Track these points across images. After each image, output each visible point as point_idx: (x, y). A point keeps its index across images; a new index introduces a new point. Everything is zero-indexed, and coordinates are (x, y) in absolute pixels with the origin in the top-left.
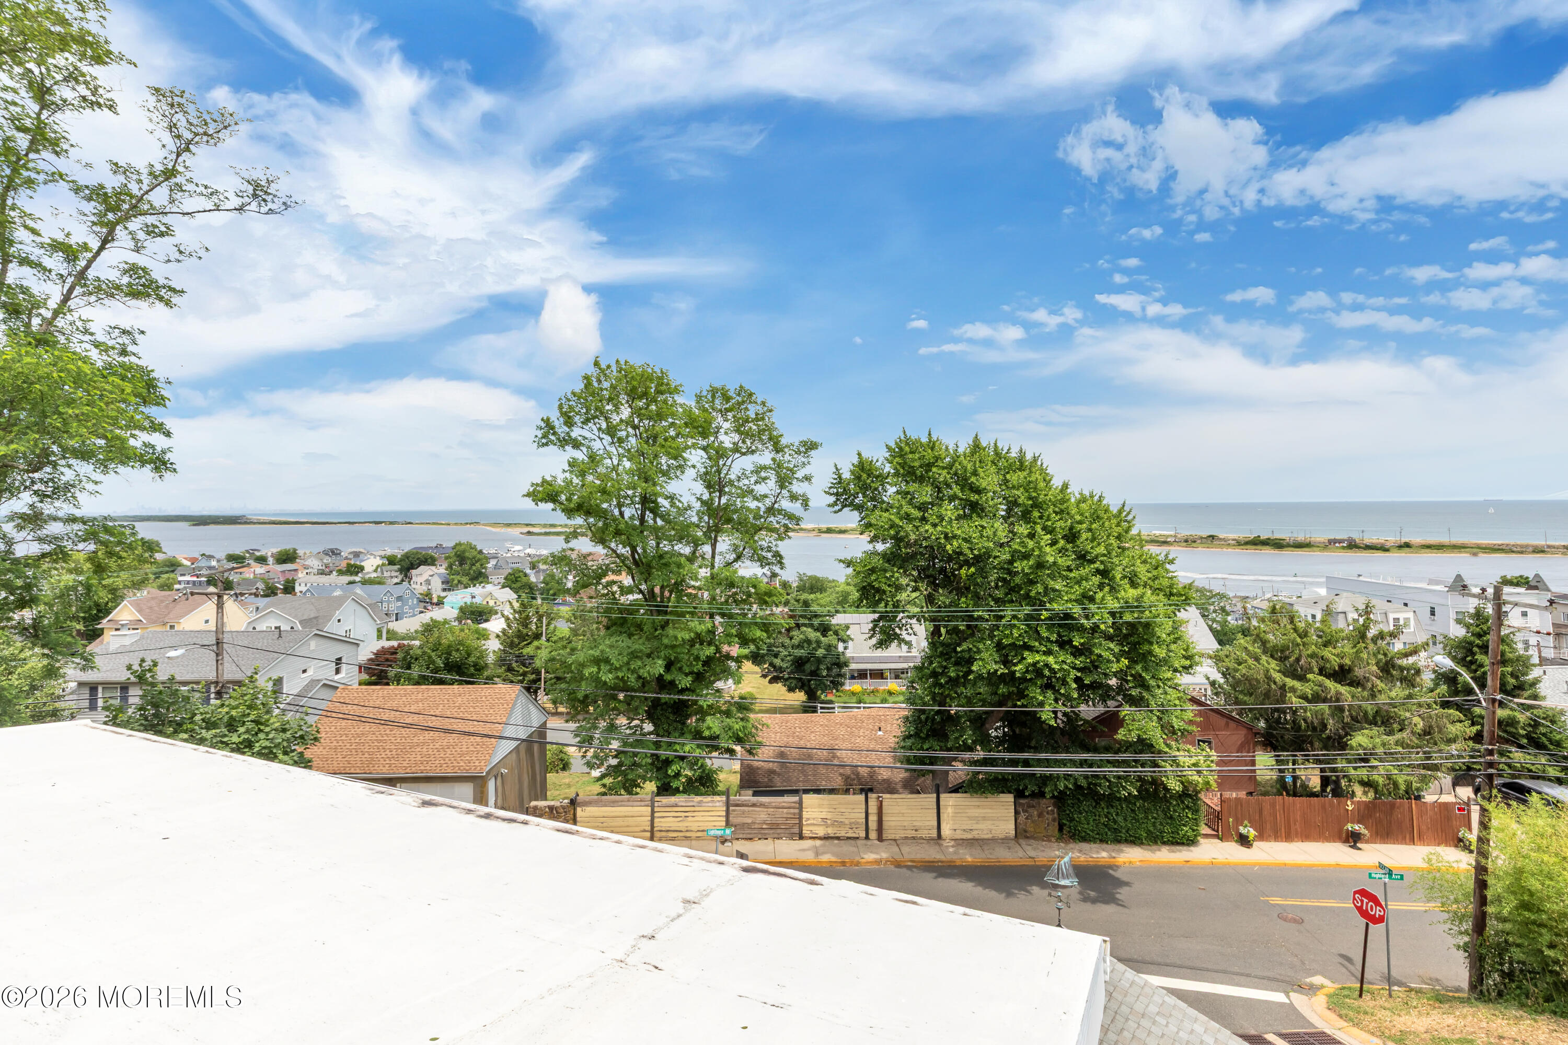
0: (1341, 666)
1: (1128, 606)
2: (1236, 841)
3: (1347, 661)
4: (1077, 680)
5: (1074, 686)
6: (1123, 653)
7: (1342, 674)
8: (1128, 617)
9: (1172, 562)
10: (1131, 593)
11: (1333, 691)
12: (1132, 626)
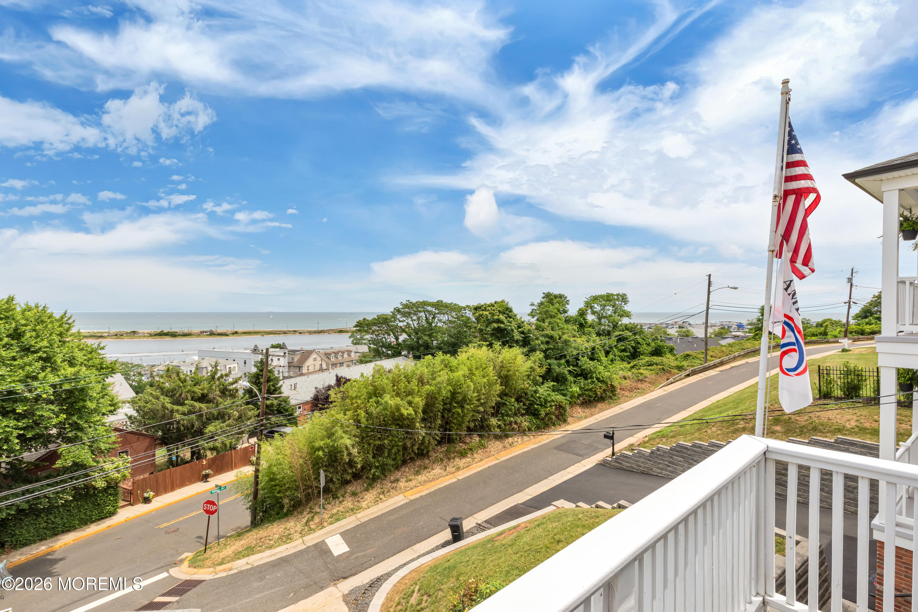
0: (202, 394)
1: (67, 379)
2: (142, 502)
3: (205, 391)
4: (19, 437)
5: (17, 441)
6: (62, 411)
7: (203, 398)
8: (67, 387)
9: (103, 348)
10: (70, 371)
11: (198, 408)
12: (70, 392)
